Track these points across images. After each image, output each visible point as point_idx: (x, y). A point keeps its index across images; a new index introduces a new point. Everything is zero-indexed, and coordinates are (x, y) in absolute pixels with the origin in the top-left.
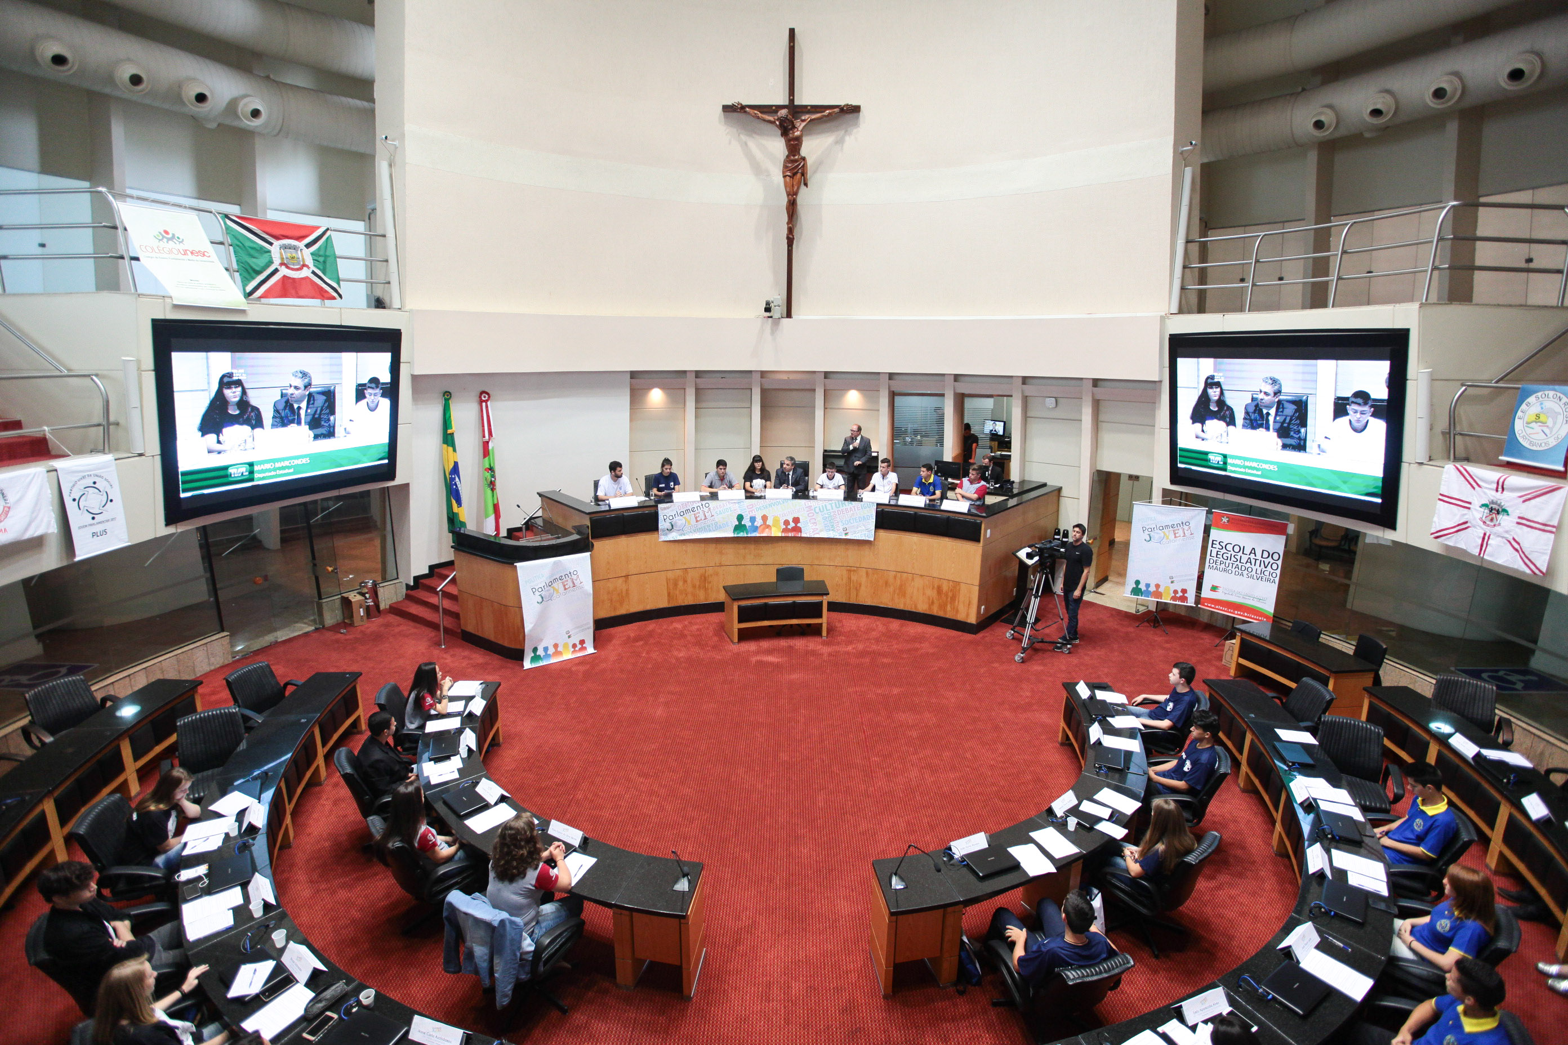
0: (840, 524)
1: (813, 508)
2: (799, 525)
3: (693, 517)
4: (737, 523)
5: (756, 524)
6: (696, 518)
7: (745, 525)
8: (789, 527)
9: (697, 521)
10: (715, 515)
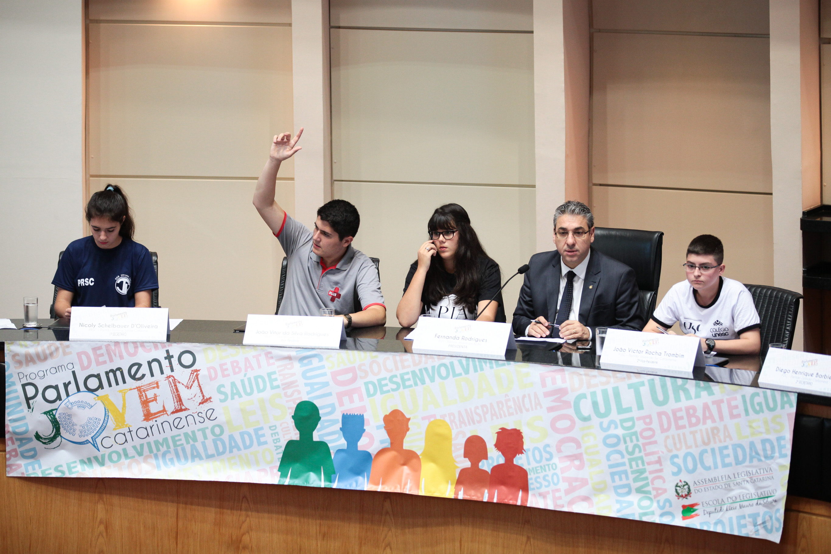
0: (668, 469)
1: (570, 397)
2: (519, 460)
3: (134, 398)
4: (295, 435)
5: (363, 444)
6: (145, 403)
7: (323, 446)
8: (486, 466)
9: (148, 416)
10: (216, 397)
